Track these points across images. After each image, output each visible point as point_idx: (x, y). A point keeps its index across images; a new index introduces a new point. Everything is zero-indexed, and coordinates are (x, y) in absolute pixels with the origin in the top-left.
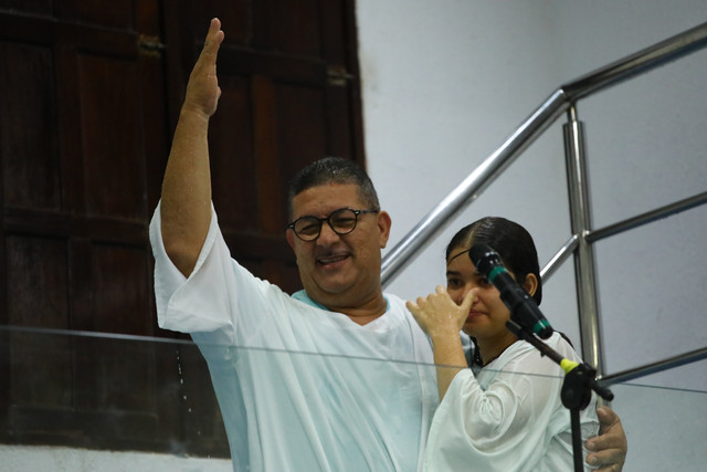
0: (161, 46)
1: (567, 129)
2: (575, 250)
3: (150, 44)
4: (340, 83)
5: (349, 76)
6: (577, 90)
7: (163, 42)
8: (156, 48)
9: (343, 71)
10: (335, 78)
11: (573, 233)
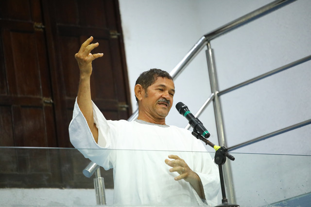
0: (43, 27)
2: (213, 99)
3: (39, 26)
4: (115, 37)
5: (118, 34)
6: (210, 37)
7: (44, 25)
8: (41, 28)
9: (116, 32)
10: (113, 35)
11: (212, 93)
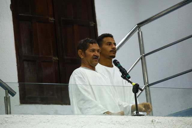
0: (54, 20)
1: (139, 33)
2: (141, 58)
3: (52, 19)
4: (93, 25)
5: (94, 24)
6: (140, 25)
7: (54, 19)
8: (53, 20)
9: (93, 23)
10: (91, 24)
11: (141, 55)
